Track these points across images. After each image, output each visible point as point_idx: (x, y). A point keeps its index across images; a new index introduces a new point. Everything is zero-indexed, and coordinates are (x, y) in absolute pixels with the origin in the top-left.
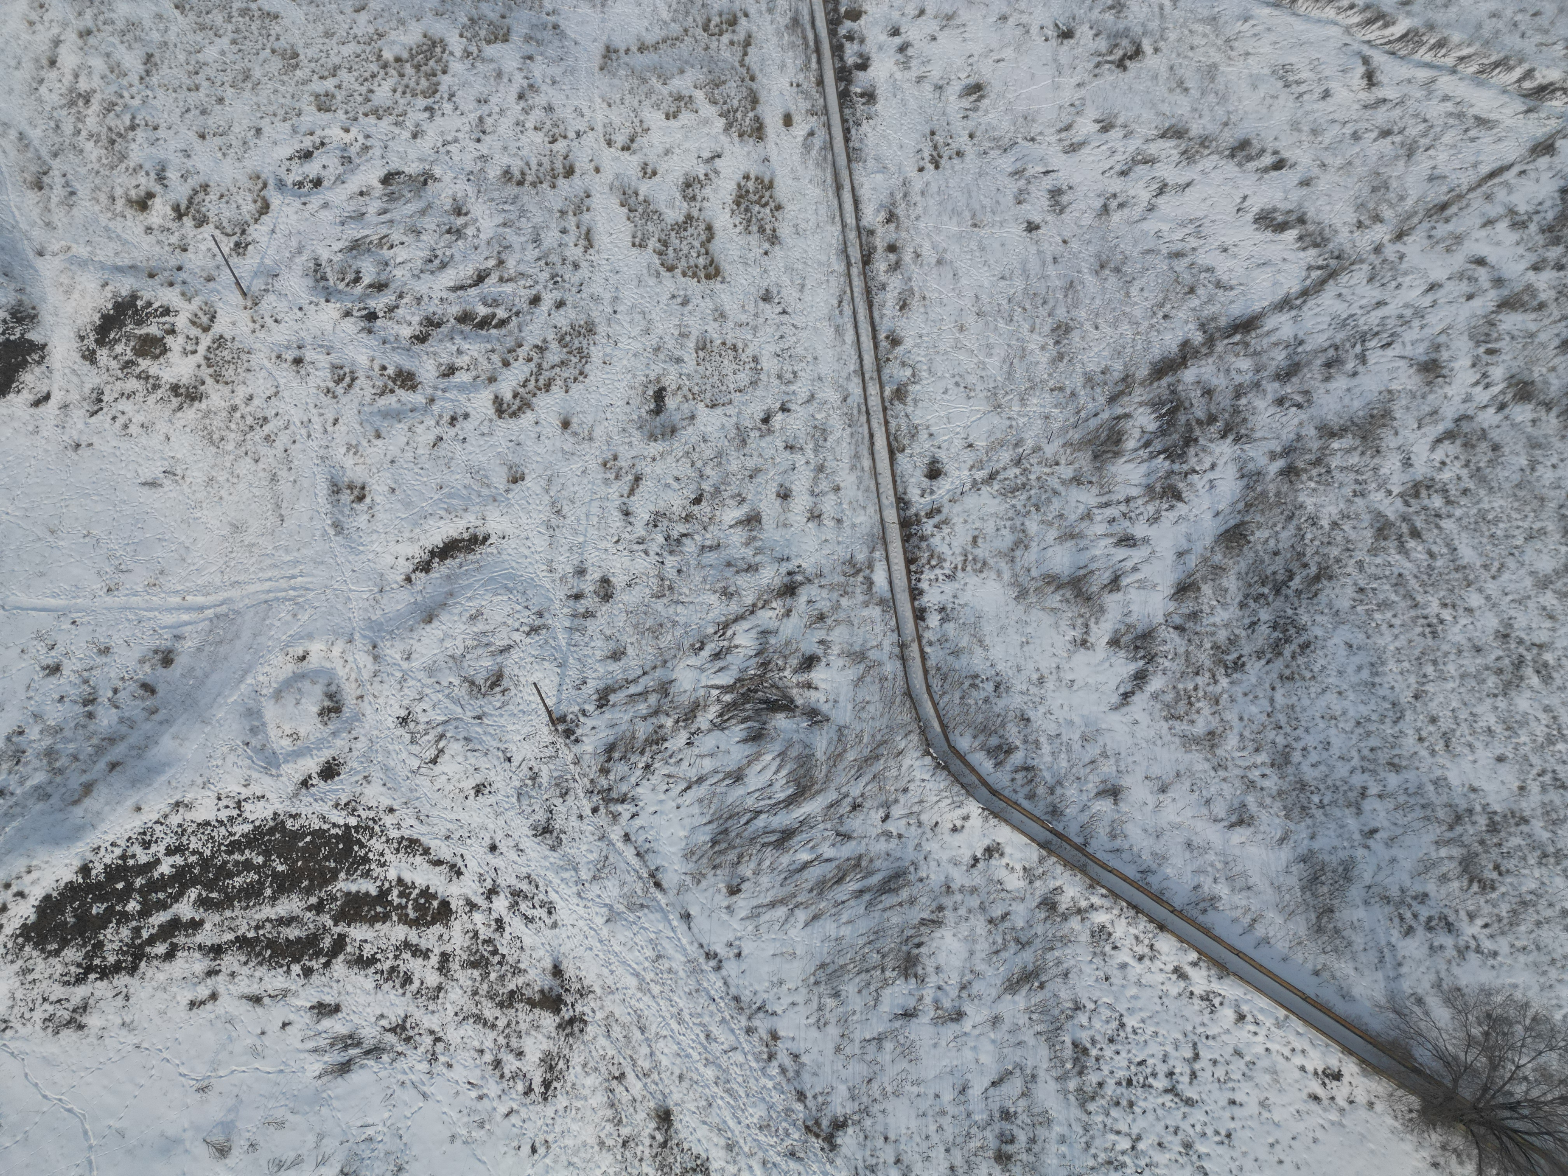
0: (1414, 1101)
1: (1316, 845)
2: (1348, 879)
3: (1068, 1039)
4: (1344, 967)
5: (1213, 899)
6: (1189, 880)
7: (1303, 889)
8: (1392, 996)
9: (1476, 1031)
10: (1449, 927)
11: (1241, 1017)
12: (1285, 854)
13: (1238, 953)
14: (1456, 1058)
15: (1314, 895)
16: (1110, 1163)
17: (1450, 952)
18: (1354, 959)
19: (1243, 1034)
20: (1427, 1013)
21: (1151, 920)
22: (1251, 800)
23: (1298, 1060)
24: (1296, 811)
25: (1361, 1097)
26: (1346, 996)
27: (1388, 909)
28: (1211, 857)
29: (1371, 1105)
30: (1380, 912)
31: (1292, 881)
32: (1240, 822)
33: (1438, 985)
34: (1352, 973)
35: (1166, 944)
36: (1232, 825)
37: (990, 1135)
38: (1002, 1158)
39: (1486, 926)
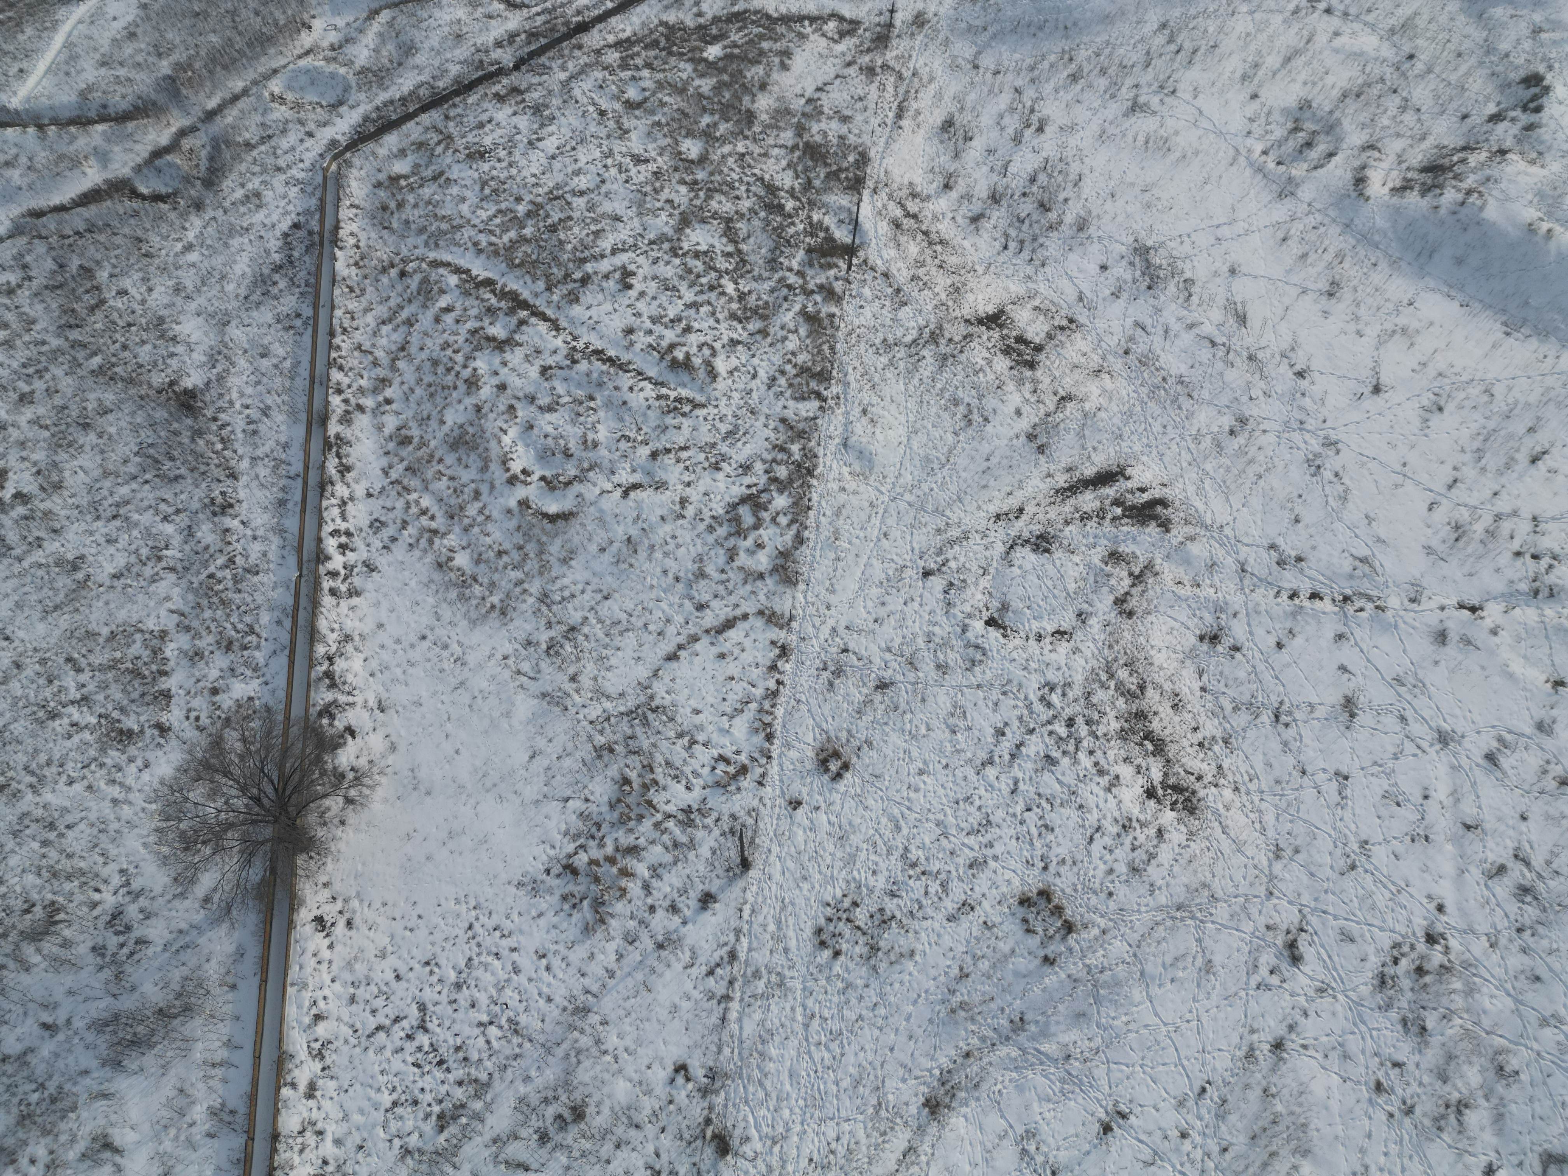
0: (301, 860)
1: (94, 1064)
2: (116, 1017)
3: (441, 1139)
4: (213, 971)
5: (213, 1113)
6: (208, 1148)
7: (152, 1047)
8: (215, 922)
9: (208, 851)
10: (117, 914)
11: (318, 1018)
12: (122, 1084)
13: (257, 1058)
14: (242, 852)
15: (153, 1033)
16: (516, 1031)
17: (143, 902)
18: (199, 967)
19: (332, 1007)
20: (215, 890)
21: (274, 1151)
22: (72, 1155)
23: (326, 954)
24: (59, 1105)
25: (326, 894)
26: (240, 954)
27: (128, 969)
28: (167, 1145)
29: (326, 885)
30: (134, 974)
31: (149, 1060)
32: (108, 1146)
33: (182, 895)
34: (214, 962)
35: (289, 1122)
36: (117, 1151)
37: (570, 1137)
38: (578, 1113)
39: (97, 890)
